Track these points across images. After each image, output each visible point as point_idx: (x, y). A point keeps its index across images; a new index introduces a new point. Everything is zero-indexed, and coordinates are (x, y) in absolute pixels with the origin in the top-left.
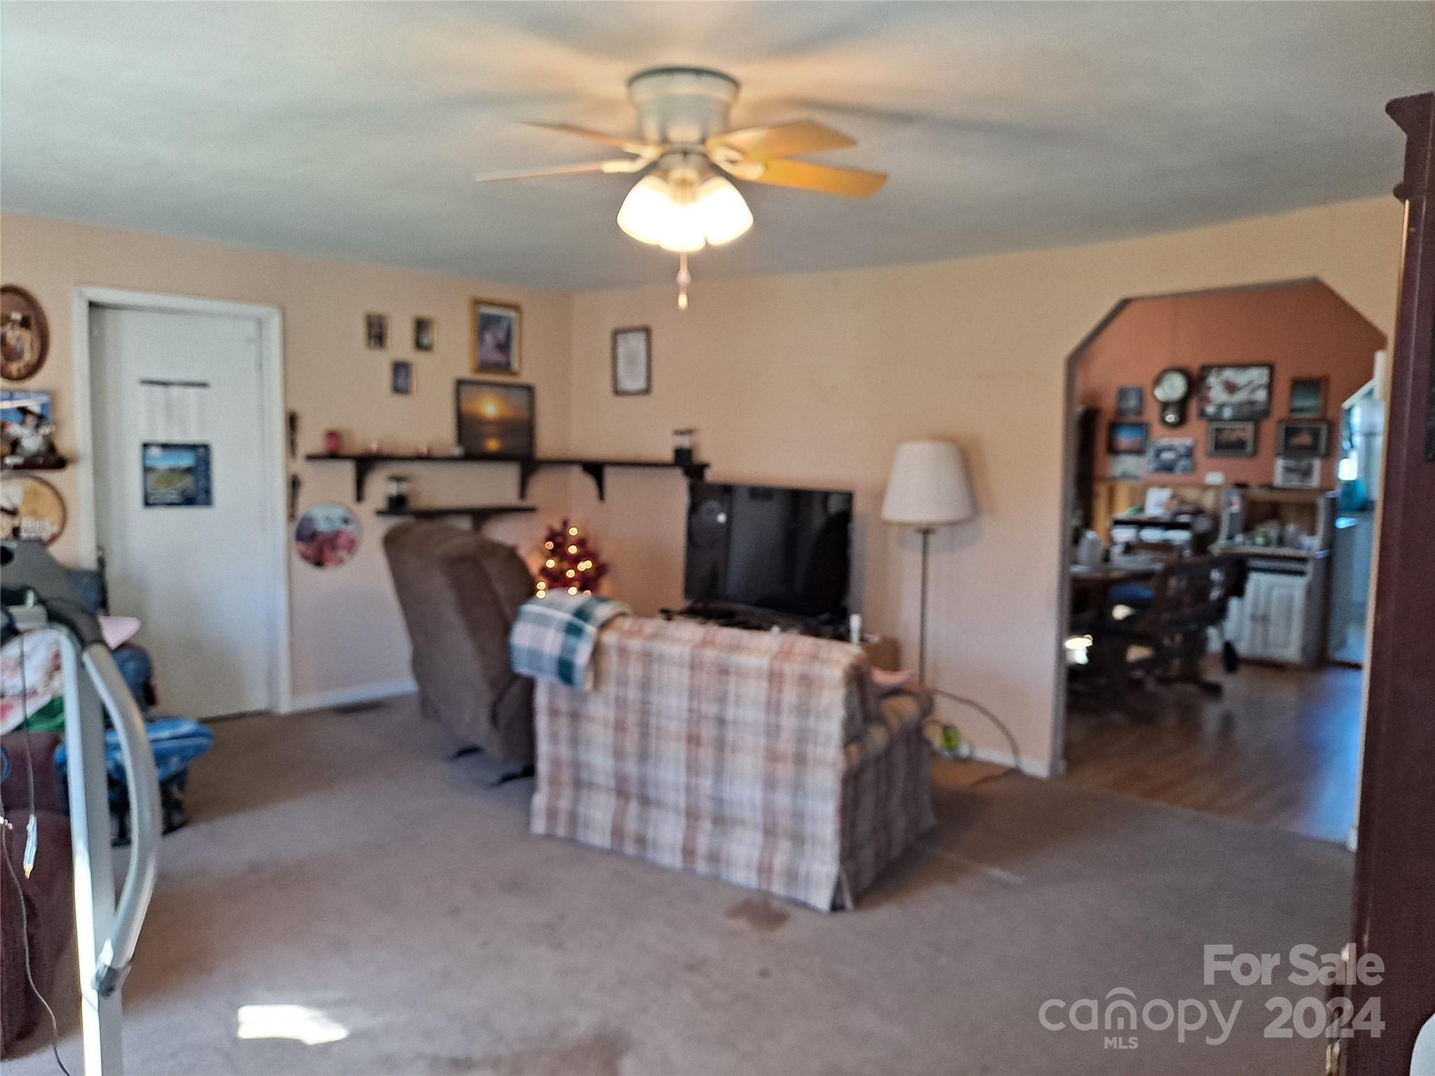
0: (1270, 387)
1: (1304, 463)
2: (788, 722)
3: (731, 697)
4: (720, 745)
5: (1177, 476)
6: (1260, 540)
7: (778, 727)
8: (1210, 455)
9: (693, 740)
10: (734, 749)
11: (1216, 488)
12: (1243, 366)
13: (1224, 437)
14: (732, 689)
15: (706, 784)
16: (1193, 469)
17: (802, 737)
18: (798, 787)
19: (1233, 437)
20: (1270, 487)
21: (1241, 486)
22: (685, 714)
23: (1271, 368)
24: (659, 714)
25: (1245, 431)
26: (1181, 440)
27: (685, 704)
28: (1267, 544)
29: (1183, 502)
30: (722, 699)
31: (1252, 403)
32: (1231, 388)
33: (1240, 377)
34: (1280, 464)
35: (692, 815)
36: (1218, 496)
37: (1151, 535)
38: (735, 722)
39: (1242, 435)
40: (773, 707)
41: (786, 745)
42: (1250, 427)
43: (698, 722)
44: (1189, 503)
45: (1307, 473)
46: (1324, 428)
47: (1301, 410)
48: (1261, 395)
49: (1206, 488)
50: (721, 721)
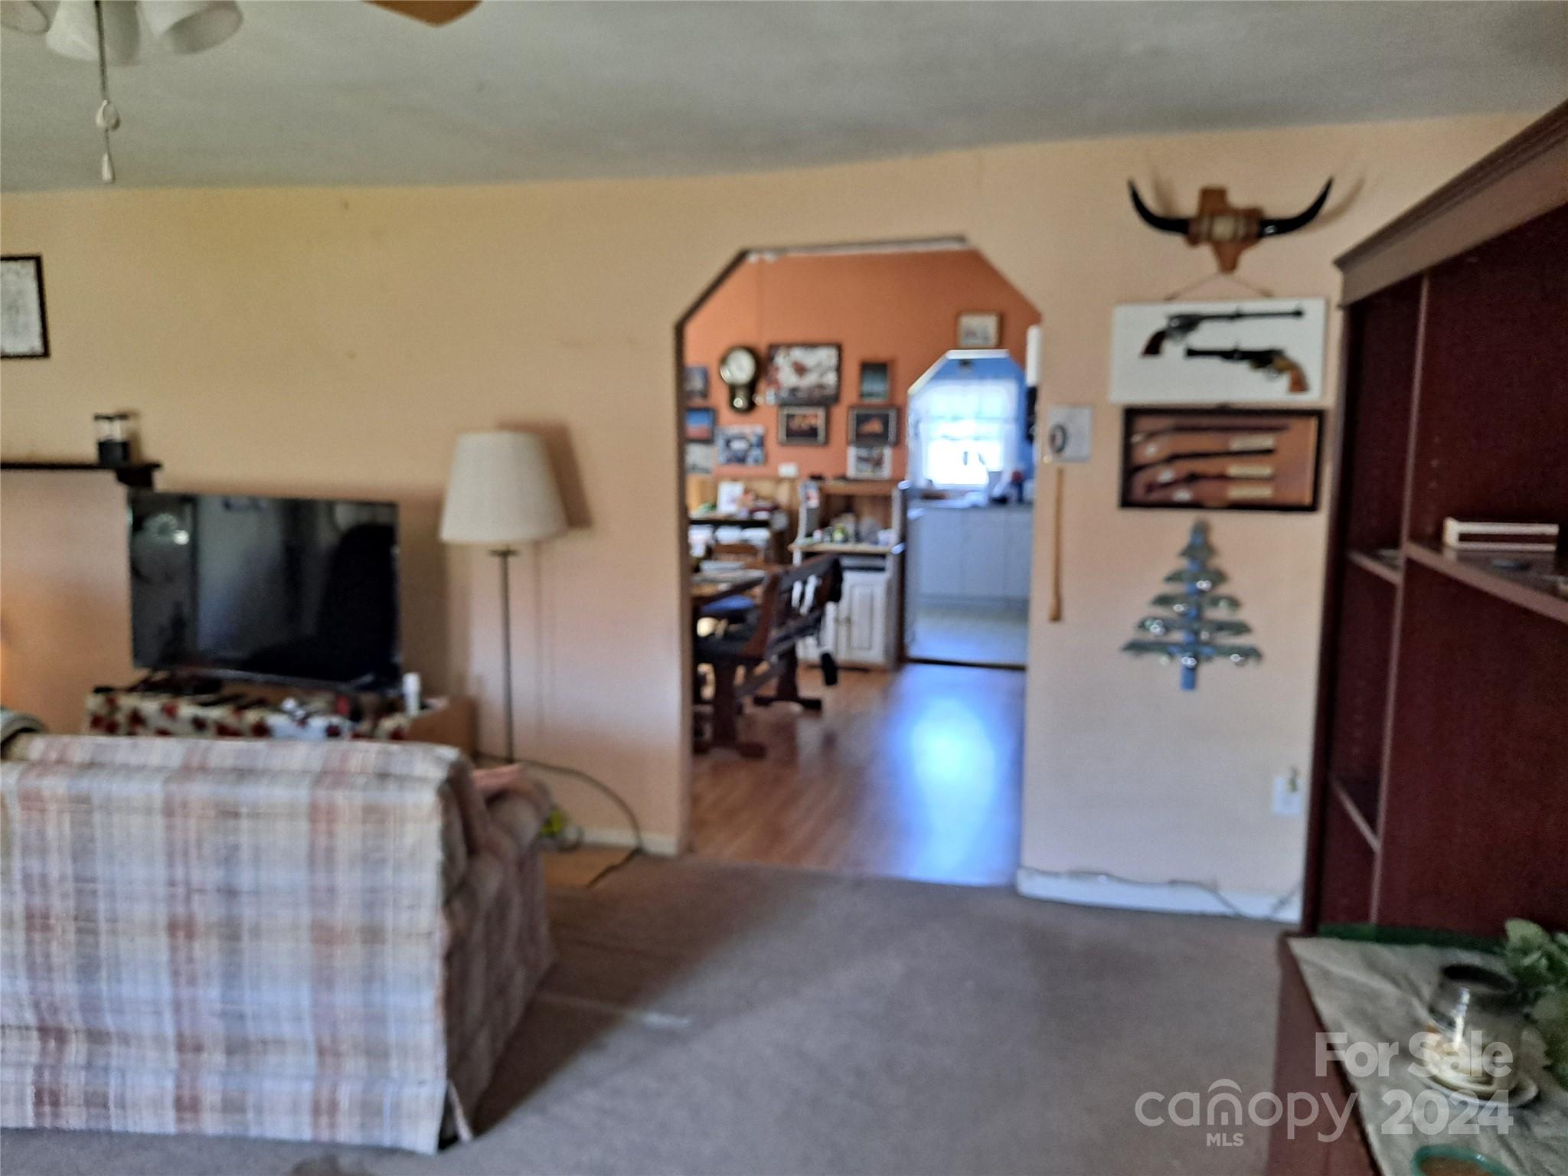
0: (839, 369)
1: (875, 453)
2: (348, 880)
3: (245, 854)
4: (231, 932)
5: (750, 468)
6: (838, 536)
7: (331, 890)
8: (782, 444)
9: (181, 929)
10: (256, 932)
11: (792, 481)
12: (811, 345)
13: (796, 424)
14: (245, 840)
15: (211, 994)
16: (766, 459)
17: (372, 898)
18: (371, 977)
19: (805, 425)
20: (843, 478)
21: (817, 478)
22: (161, 890)
23: (839, 348)
24: (111, 895)
25: (816, 417)
26: (751, 428)
27: (160, 872)
28: (845, 540)
29: (757, 497)
30: (229, 858)
31: (821, 387)
32: (800, 369)
33: (809, 358)
34: (852, 452)
35: (188, 1046)
36: (793, 490)
37: (728, 535)
38: (256, 892)
39: (813, 421)
40: (321, 857)
41: (346, 914)
42: (821, 413)
43: (188, 899)
44: (764, 498)
45: (878, 463)
46: (892, 415)
47: (871, 395)
48: (831, 379)
49: (779, 480)
50: (230, 893)
